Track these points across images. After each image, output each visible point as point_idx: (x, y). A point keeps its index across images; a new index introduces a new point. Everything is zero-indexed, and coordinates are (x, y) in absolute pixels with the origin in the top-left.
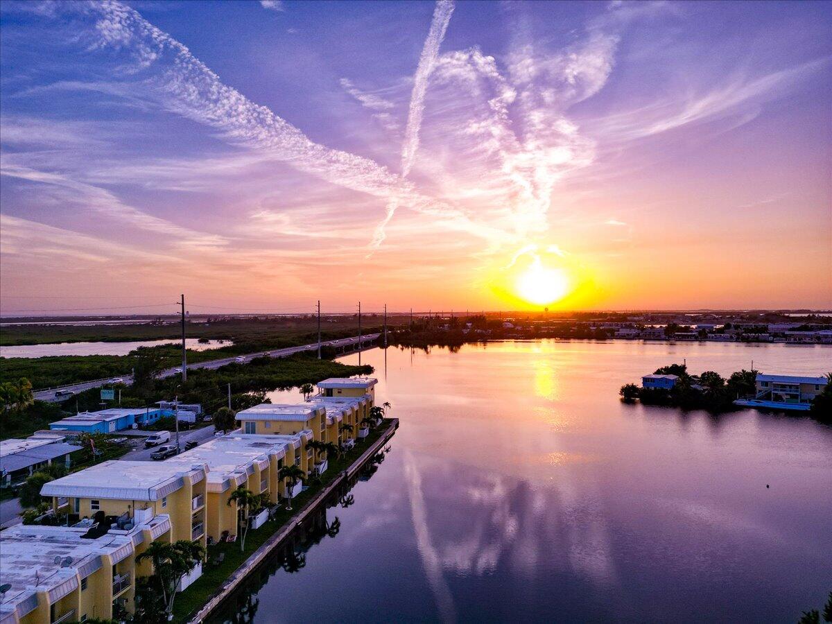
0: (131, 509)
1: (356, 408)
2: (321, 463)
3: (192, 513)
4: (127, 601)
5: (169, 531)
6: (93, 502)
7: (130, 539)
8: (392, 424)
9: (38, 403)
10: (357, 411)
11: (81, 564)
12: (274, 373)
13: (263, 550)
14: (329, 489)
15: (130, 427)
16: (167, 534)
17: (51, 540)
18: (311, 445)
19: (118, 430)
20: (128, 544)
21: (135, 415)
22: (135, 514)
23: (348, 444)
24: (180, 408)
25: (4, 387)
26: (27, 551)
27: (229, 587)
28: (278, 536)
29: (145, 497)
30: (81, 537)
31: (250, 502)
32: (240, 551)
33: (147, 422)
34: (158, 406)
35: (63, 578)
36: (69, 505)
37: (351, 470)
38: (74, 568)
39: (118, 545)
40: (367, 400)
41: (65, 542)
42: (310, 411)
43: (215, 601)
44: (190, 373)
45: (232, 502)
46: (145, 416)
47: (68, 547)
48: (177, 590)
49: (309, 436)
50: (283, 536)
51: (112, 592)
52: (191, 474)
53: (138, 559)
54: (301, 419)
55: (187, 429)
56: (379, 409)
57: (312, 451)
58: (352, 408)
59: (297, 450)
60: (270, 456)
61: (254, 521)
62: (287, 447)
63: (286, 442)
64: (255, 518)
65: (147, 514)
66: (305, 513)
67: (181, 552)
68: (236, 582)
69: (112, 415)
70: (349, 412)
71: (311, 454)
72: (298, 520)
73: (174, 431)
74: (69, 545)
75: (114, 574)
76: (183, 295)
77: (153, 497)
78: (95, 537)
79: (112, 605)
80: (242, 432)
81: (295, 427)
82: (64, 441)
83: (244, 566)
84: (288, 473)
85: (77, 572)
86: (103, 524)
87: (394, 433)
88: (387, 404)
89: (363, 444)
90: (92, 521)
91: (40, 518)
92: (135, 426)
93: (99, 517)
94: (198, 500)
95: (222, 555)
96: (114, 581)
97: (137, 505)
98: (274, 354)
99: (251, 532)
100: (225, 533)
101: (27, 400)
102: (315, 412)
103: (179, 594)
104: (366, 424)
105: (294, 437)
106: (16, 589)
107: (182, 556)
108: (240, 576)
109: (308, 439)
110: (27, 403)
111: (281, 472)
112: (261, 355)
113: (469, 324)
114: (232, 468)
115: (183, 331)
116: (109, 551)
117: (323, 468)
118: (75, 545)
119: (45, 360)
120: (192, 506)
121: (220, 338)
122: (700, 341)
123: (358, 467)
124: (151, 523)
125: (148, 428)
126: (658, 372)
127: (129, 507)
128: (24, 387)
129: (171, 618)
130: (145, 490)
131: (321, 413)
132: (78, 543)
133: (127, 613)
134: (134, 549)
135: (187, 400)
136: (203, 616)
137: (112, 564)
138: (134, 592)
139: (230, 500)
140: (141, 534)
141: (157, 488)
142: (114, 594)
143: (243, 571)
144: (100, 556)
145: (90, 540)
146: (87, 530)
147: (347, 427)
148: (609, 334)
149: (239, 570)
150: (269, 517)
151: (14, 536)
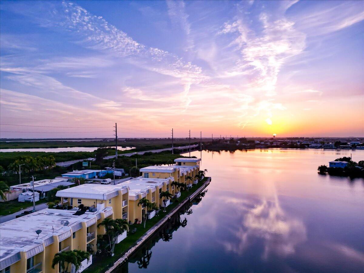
0: (95, 204)
1: (192, 170)
2: (178, 193)
3: (122, 208)
4: (93, 246)
5: (112, 215)
6: (79, 200)
7: (95, 216)
8: (208, 179)
9: (57, 167)
10: (193, 172)
11: (72, 225)
12: (154, 158)
13: (153, 228)
14: (182, 204)
15: (94, 177)
16: (111, 216)
17: (60, 215)
18: (174, 184)
19: (89, 178)
20: (94, 218)
21: (97, 172)
22: (97, 206)
23: (189, 186)
24: (115, 170)
25: (44, 159)
26: (50, 219)
27: (139, 243)
28: (160, 222)
29: (101, 198)
30: (73, 214)
31: (148, 206)
32: (144, 228)
33: (101, 175)
34: (106, 169)
35: (64, 231)
36: (68, 202)
37: (192, 197)
38: (69, 227)
39: (89, 218)
40: (197, 167)
41: (66, 216)
42: (173, 169)
43: (133, 249)
44: (119, 157)
45: (140, 205)
46: (101, 173)
47: (67, 218)
48: (116, 243)
49: (173, 180)
50: (162, 223)
51: (86, 241)
52: (122, 190)
53: (98, 226)
54: (169, 172)
55: (118, 179)
56: (202, 172)
57: (174, 187)
58: (191, 170)
59: (168, 185)
60: (156, 187)
61: (149, 215)
62: (163, 183)
63: (163, 181)
64: (150, 214)
65: (103, 206)
66: (172, 214)
67: (118, 224)
68: (142, 241)
69: (87, 172)
70: (189, 172)
71: (173, 188)
72: (169, 216)
73: (113, 179)
74: (67, 217)
75: (88, 232)
76: (116, 123)
77: (105, 198)
78: (79, 215)
79: (86, 246)
80: (143, 177)
81: (166, 175)
82: (68, 181)
83: (146, 234)
84: (164, 194)
85: (71, 228)
86: (83, 210)
87: (209, 183)
88: (206, 170)
89: (196, 187)
90: (78, 208)
91: (56, 206)
92: (96, 177)
93: (81, 207)
94: (125, 202)
95: (136, 229)
96: (87, 235)
97: (98, 202)
98: (154, 151)
99: (148, 220)
100: (137, 220)
101: (53, 165)
102: (175, 169)
103: (116, 244)
104: (197, 177)
105: (166, 179)
106: (44, 234)
107: (118, 225)
108: (144, 238)
109: (172, 181)
110: (53, 166)
111: (161, 194)
112: (148, 151)
113: (239, 142)
114: (139, 190)
115: (116, 143)
116: (86, 221)
117: (179, 195)
118: (70, 218)
119: (61, 153)
120: (122, 204)
121: (131, 146)
122: (353, 149)
123: (194, 196)
124: (105, 210)
125: (101, 178)
126: (336, 160)
127: (94, 203)
128: (52, 160)
129: (113, 255)
130: (101, 195)
131: (178, 170)
132: (71, 217)
133: (93, 251)
134: (97, 221)
135: (118, 167)
136: (128, 255)
137: (87, 227)
138: (96, 241)
139: (139, 204)
140: (100, 214)
141: (107, 194)
142: (87, 241)
143: (145, 236)
144: (81, 223)
145: (77, 216)
146: (75, 212)
147: (189, 178)
148: (306, 146)
149: (144, 236)
150: (156, 214)
151: (44, 213)
